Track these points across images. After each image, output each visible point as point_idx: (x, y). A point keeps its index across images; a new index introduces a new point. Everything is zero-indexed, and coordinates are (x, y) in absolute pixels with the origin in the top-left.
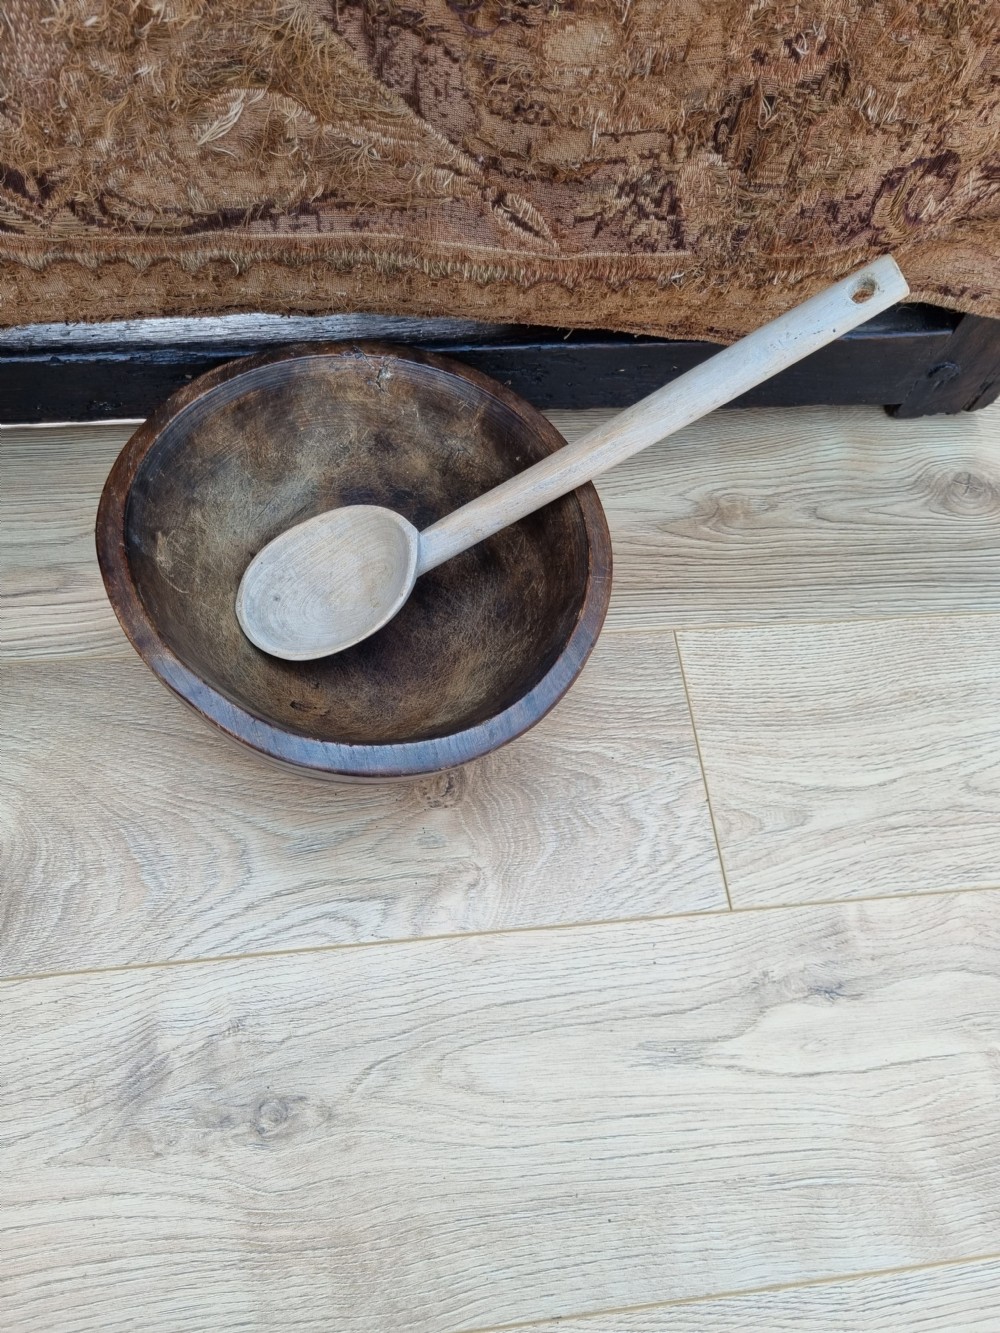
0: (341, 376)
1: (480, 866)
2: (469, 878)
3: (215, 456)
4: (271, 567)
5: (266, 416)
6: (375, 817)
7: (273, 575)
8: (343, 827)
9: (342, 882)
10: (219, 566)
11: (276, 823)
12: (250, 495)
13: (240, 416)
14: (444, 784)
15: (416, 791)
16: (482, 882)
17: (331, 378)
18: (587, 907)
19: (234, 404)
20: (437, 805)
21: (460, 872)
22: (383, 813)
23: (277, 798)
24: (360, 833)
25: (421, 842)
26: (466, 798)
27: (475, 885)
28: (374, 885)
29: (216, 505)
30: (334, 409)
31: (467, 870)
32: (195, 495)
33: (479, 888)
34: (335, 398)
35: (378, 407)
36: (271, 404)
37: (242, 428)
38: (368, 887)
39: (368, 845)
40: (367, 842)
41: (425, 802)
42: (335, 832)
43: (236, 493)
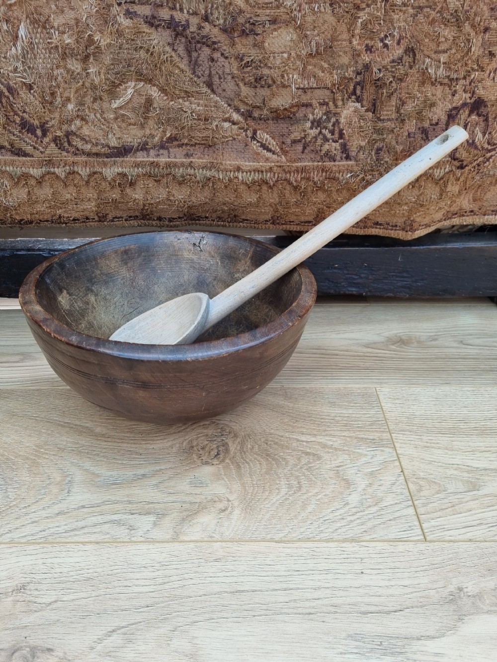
0: (181, 243)
1: (230, 499)
2: (221, 506)
3: (109, 274)
4: (129, 332)
5: (140, 260)
6: (163, 468)
7: (129, 336)
8: (141, 472)
9: (130, 502)
10: (100, 328)
11: (96, 468)
12: (126, 302)
13: (125, 257)
14: (214, 452)
15: (194, 456)
16: (230, 508)
17: (175, 244)
18: (308, 530)
19: (123, 249)
20: (207, 463)
21: (215, 502)
22: (168, 466)
23: (102, 454)
24: (150, 476)
25: (191, 483)
26: (227, 461)
27: (224, 510)
28: (151, 505)
29: (105, 299)
30: (176, 262)
31: (220, 501)
32: (93, 288)
33: (227, 512)
34: (177, 255)
35: (199, 261)
36: (143, 254)
37: (126, 264)
38: (147, 507)
39: (154, 483)
40: (154, 481)
41: (199, 462)
42: (133, 475)
43: (118, 297)
